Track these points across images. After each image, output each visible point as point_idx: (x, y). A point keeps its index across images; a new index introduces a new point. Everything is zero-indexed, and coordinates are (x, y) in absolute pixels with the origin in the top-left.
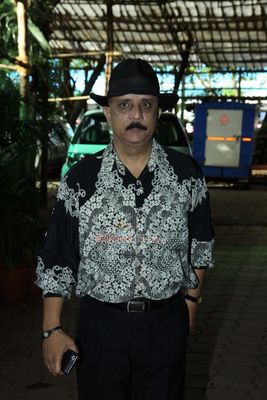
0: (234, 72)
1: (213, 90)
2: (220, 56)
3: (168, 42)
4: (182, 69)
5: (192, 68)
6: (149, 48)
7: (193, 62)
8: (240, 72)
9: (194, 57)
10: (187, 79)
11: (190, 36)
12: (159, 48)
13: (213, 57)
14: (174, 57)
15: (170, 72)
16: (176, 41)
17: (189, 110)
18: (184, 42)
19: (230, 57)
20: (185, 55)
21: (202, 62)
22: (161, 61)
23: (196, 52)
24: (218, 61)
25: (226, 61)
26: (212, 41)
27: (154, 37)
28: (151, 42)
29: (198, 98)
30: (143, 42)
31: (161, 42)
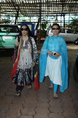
0: (29, 16)
1: (24, 20)
2: (26, 12)
3: (13, 9)
4: (17, 15)
5: (19, 15)
6: (9, 10)
7: (20, 14)
8: (30, 16)
9: (20, 13)
10: (18, 18)
11: (18, 7)
12: (11, 10)
13: (24, 13)
14: (15, 13)
15: (14, 16)
16: (15, 9)
17: (19, 25)
18: (17, 9)
19: (28, 13)
20: (18, 12)
21: (22, 14)
22: (12, 14)
23: (20, 12)
24: (25, 14)
25: (27, 14)
26: (24, 9)
27: (10, 8)
28: (9, 9)
29: (21, 22)
30: (8, 9)
31: (12, 9)
